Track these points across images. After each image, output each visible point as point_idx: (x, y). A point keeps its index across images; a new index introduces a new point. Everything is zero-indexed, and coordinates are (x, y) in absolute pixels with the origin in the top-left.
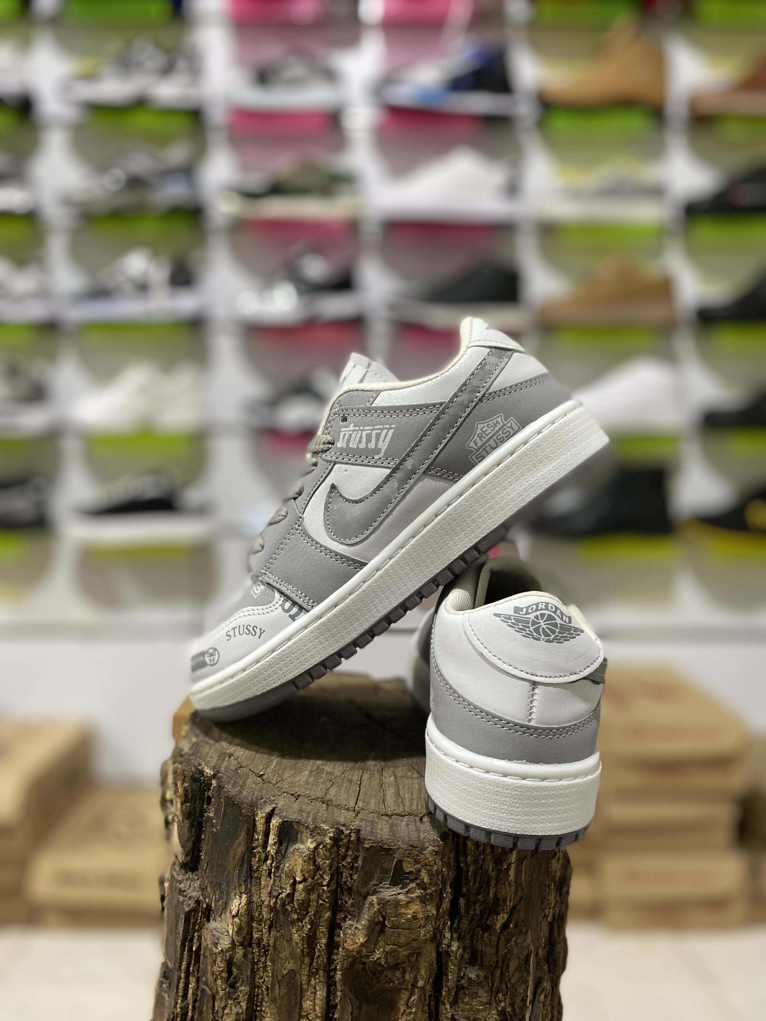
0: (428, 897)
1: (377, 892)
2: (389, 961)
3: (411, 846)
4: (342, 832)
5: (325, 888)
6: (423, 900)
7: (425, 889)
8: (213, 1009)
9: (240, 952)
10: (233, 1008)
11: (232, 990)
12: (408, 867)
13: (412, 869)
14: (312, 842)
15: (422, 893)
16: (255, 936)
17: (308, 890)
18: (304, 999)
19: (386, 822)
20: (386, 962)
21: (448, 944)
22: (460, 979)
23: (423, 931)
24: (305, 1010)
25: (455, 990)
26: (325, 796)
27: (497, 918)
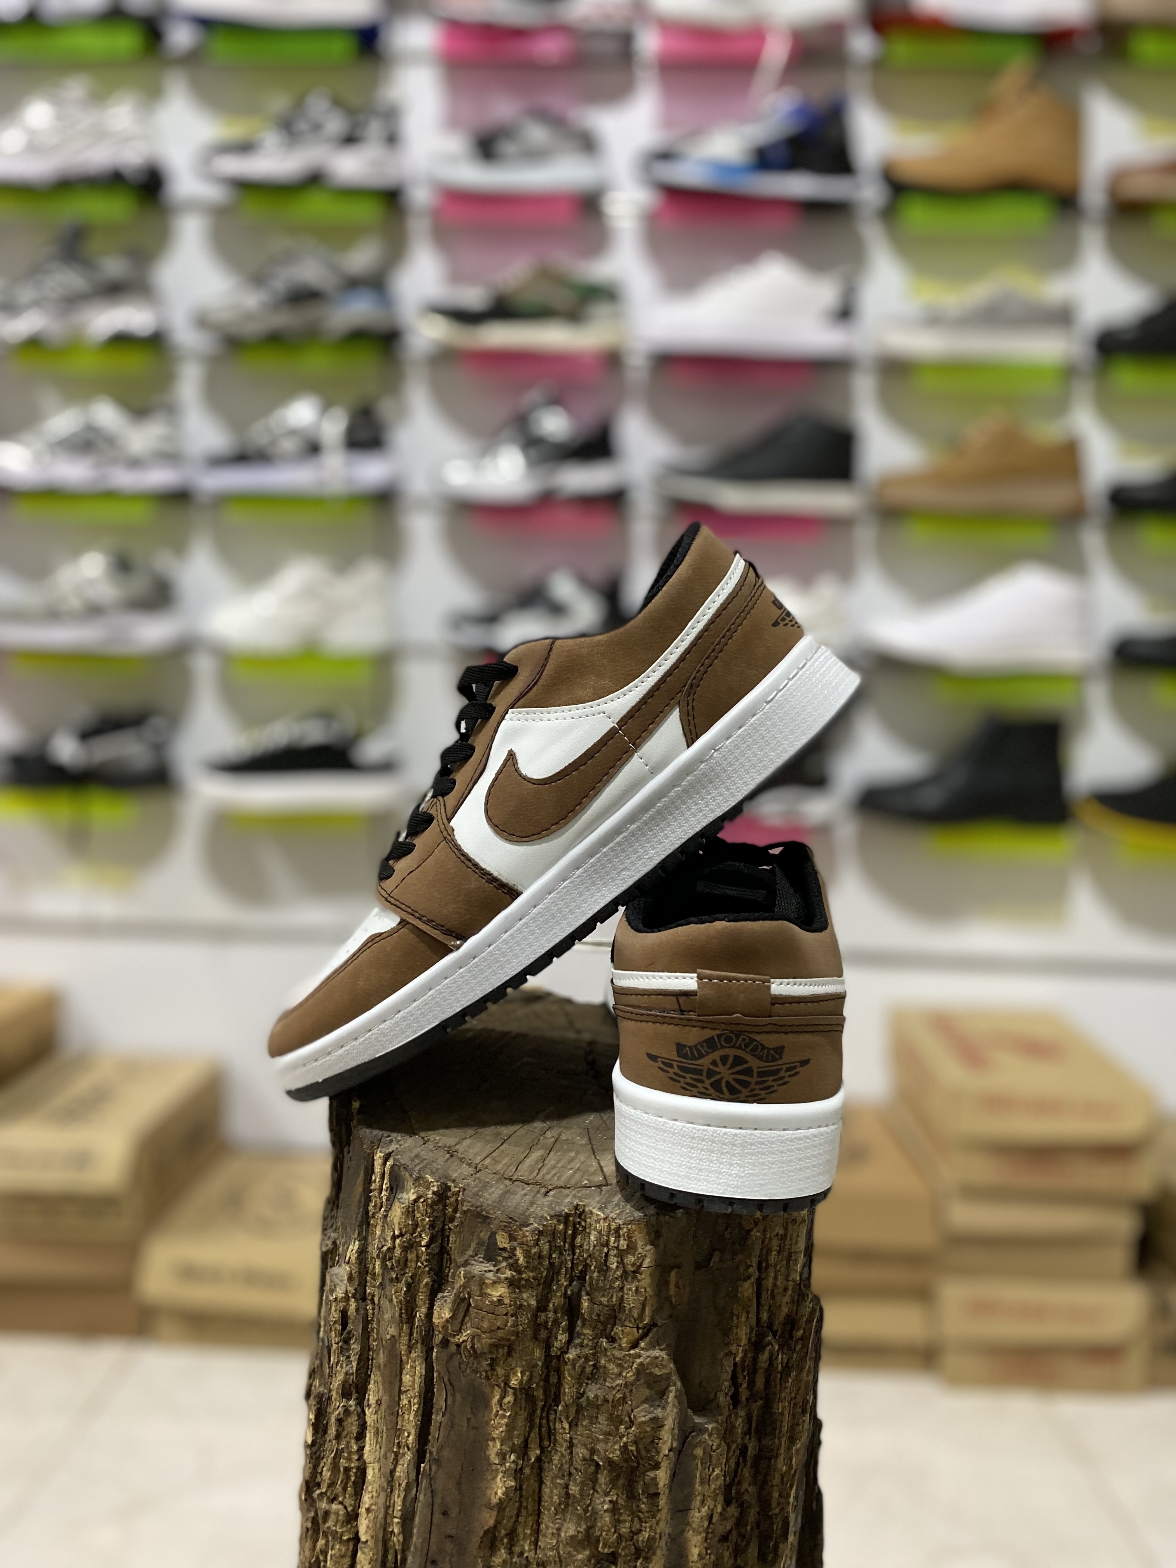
0: (523, 1282)
1: (469, 1264)
2: (476, 1346)
3: (510, 1218)
4: (449, 1188)
5: (423, 1249)
6: (512, 1284)
7: (519, 1272)
8: (329, 1364)
9: (353, 1304)
10: (344, 1366)
11: (345, 1346)
12: (502, 1241)
13: (507, 1246)
14: (414, 1193)
15: (513, 1276)
16: (368, 1291)
17: (404, 1247)
18: (404, 1371)
19: (502, 1187)
20: (473, 1347)
21: (562, 1348)
22: (579, 1396)
23: (511, 1321)
24: (404, 1384)
25: (575, 1408)
26: (456, 1145)
27: (622, 1330)
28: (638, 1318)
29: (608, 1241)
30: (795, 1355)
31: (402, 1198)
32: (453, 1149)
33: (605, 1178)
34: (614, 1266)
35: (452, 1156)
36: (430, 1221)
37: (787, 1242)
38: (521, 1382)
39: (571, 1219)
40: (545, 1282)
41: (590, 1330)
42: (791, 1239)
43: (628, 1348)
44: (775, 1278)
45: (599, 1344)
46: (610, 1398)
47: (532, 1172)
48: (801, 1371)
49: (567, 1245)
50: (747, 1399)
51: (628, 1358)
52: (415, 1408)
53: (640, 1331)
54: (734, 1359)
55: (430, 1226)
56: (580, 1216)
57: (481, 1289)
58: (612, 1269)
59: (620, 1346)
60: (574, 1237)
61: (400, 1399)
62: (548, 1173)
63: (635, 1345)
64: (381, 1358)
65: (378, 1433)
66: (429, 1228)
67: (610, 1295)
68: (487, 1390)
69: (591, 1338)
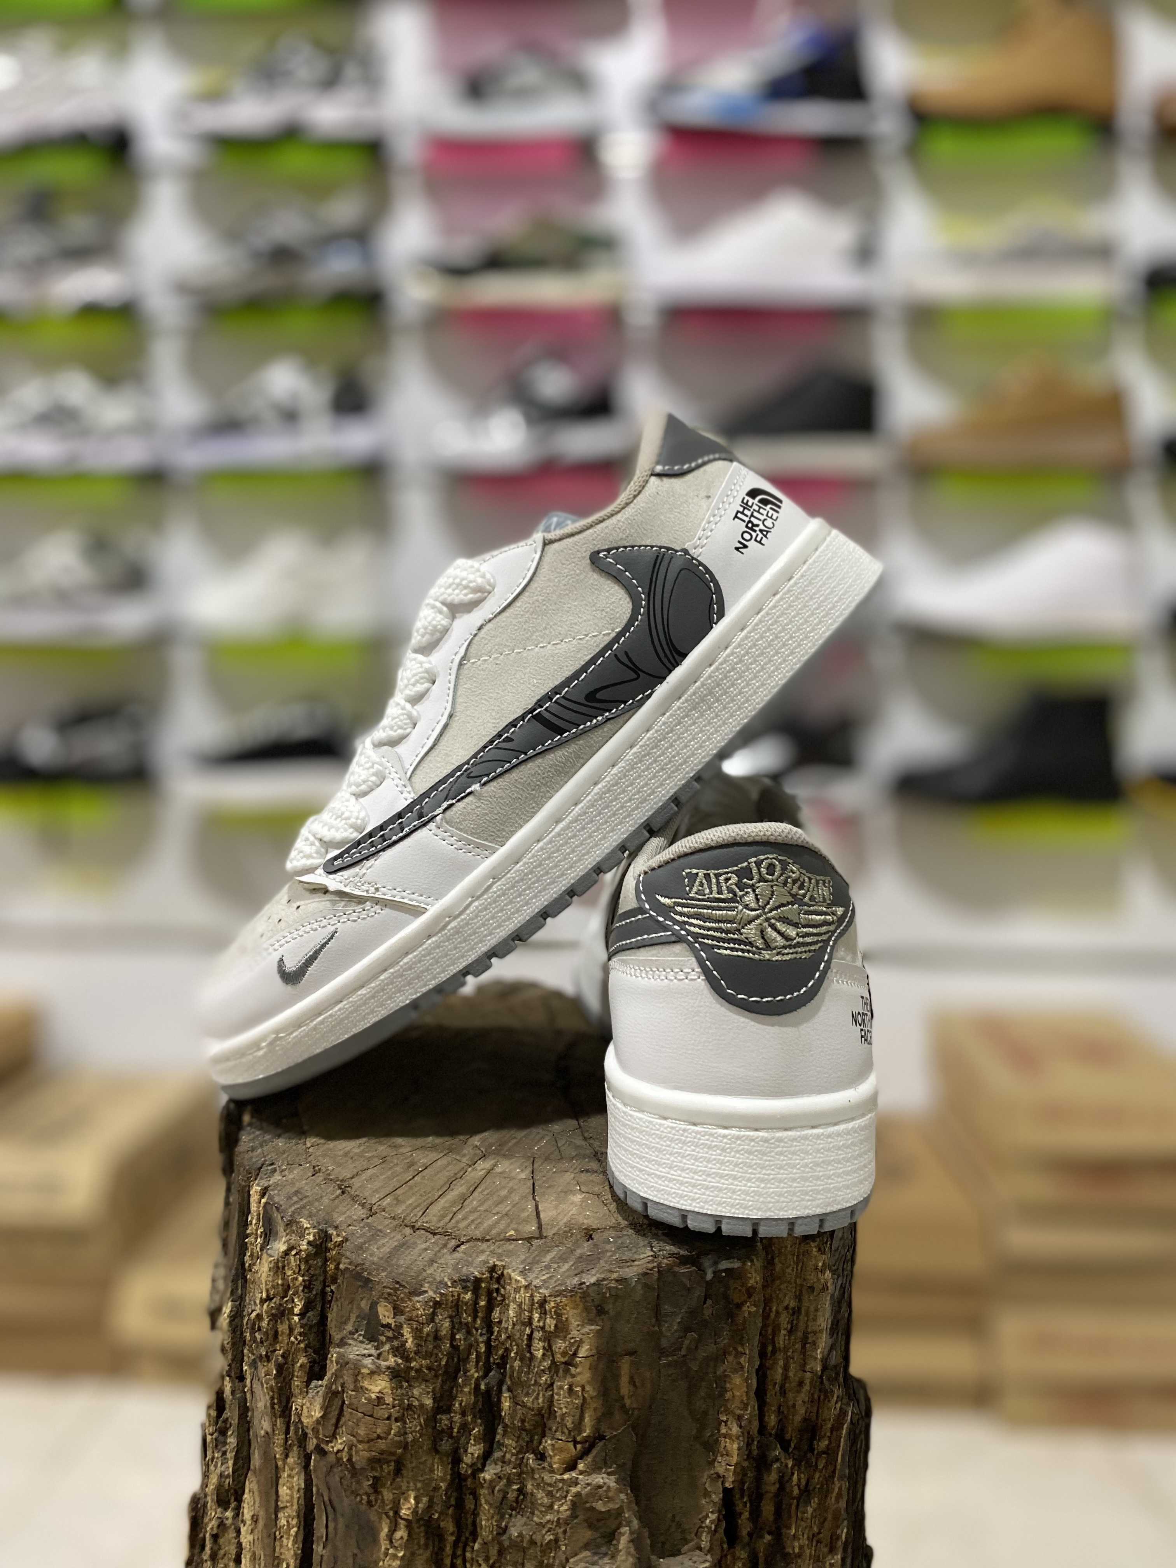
0: (413, 1373)
1: (346, 1344)
2: (354, 1460)
3: (398, 1283)
4: (330, 1237)
5: (296, 1318)
6: (396, 1375)
7: (407, 1359)
10: (219, 1464)
11: (221, 1438)
12: (385, 1314)
13: (391, 1321)
14: (285, 1243)
15: (398, 1365)
17: (272, 1314)
18: (281, 1481)
19: (399, 1237)
20: (350, 1460)
21: (473, 1464)
22: (501, 1531)
23: (396, 1427)
24: (281, 1498)
25: (496, 1548)
26: (352, 1178)
27: (553, 1445)
28: (574, 1429)
29: (531, 1319)
30: (817, 1475)
31: (271, 1248)
32: (346, 1184)
33: (540, 1227)
34: (539, 1354)
35: (343, 1193)
36: (304, 1280)
37: (803, 1318)
38: (415, 1512)
39: (483, 1285)
40: (446, 1372)
41: (513, 1440)
42: (807, 1315)
43: (561, 1471)
44: (786, 1368)
45: (525, 1461)
46: (537, 1538)
47: (443, 1217)
48: (826, 1496)
49: (479, 1322)
50: (750, 1535)
51: (561, 1485)
52: (293, 1531)
53: (579, 1446)
54: (723, 1483)
55: (305, 1287)
56: (498, 1280)
57: (356, 1381)
58: (537, 1358)
59: (551, 1466)
60: (490, 1308)
61: (276, 1516)
62: (463, 1219)
63: (571, 1466)
64: (256, 1460)
65: (255, 1559)
66: (303, 1291)
67: (535, 1394)
68: (374, 1517)
69: (514, 1451)
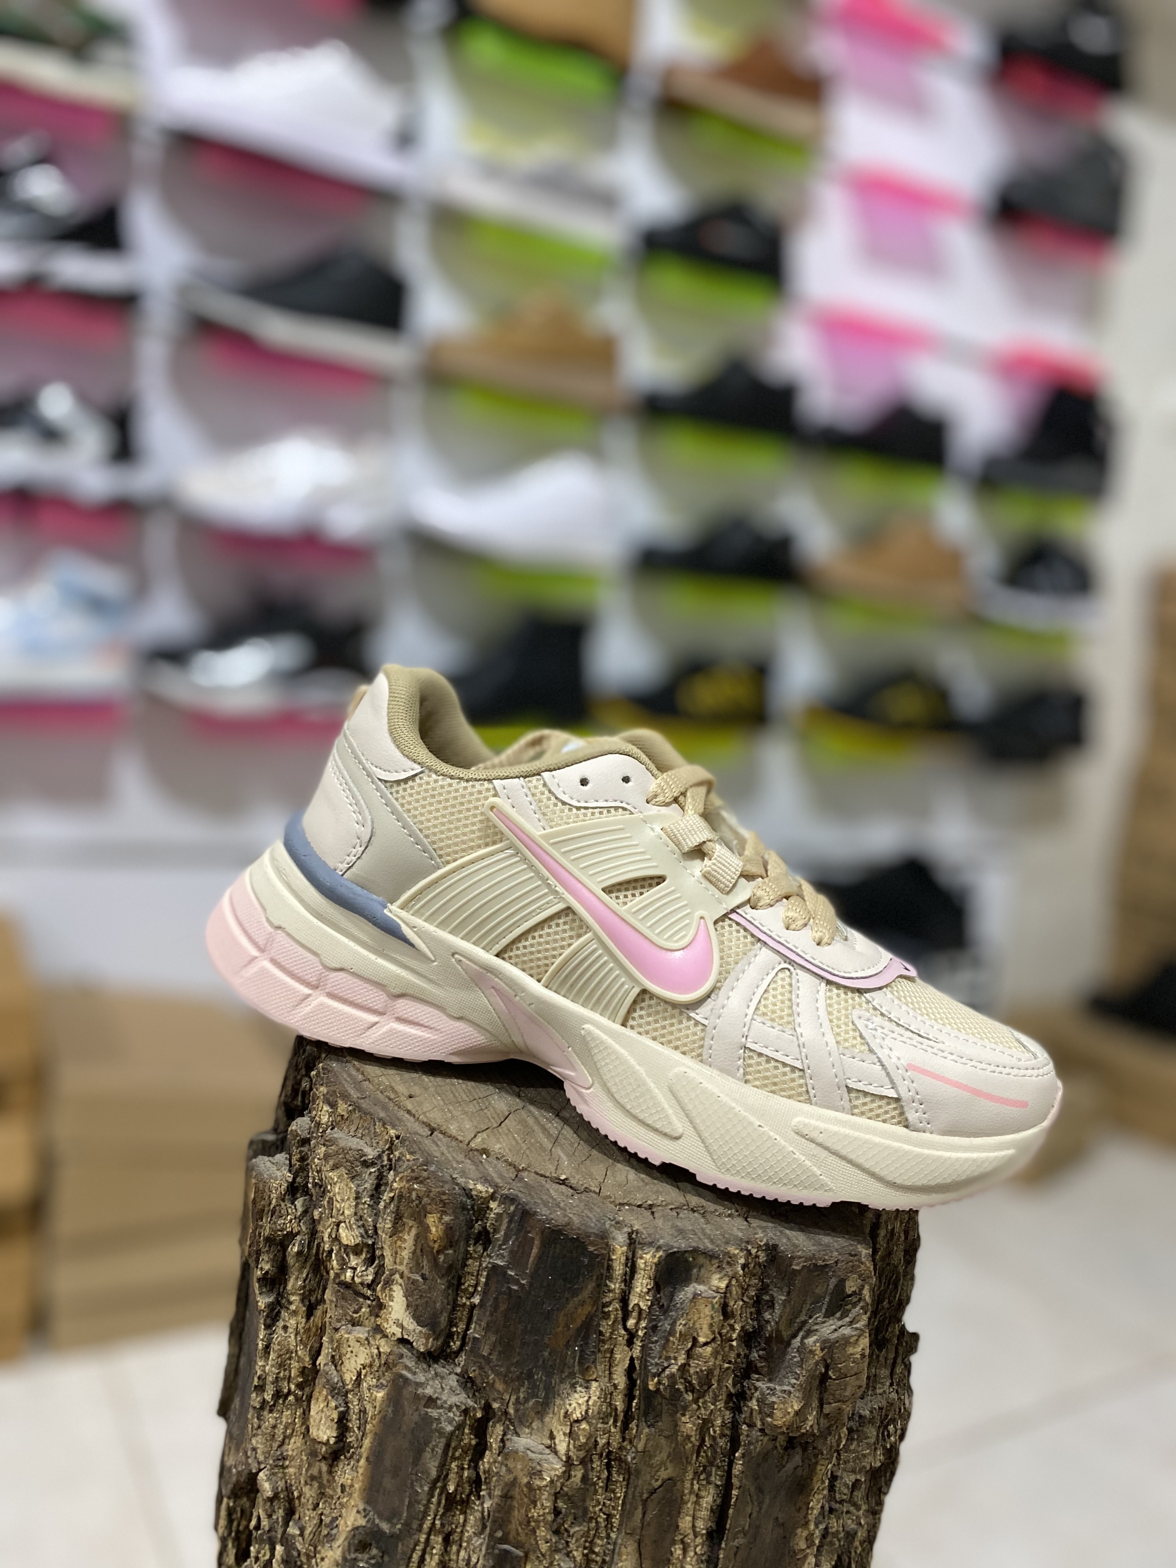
5: (735, 1343)
9: (577, 1474)
12: (850, 1286)
13: (853, 1289)
14: (720, 1279)
18: (681, 1515)
